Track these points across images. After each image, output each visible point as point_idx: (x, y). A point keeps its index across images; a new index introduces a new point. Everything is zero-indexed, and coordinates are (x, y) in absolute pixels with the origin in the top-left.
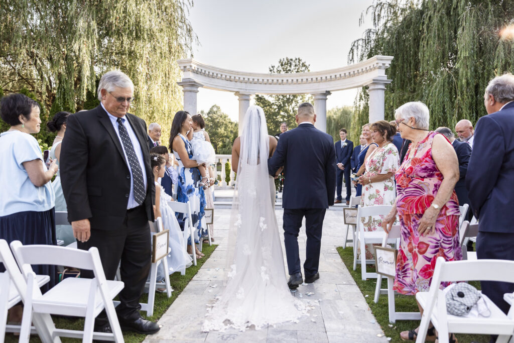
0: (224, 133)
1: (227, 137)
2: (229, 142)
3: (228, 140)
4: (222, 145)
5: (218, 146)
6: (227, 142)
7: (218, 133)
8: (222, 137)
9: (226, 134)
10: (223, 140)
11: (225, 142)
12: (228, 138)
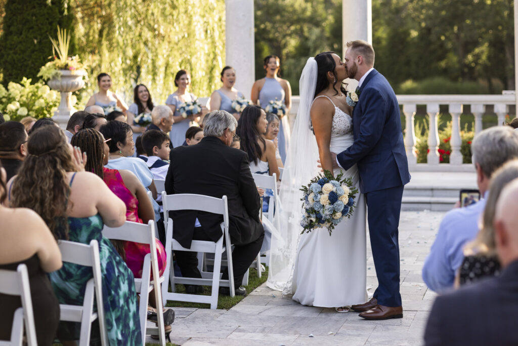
0: (304, 10)
1: (314, 21)
2: (320, 38)
3: (316, 31)
4: (297, 48)
5: (285, 51)
6: (313, 37)
7: (284, 10)
8: (300, 20)
9: (308, 13)
10: (302, 30)
11: (307, 39)
12: (317, 24)
